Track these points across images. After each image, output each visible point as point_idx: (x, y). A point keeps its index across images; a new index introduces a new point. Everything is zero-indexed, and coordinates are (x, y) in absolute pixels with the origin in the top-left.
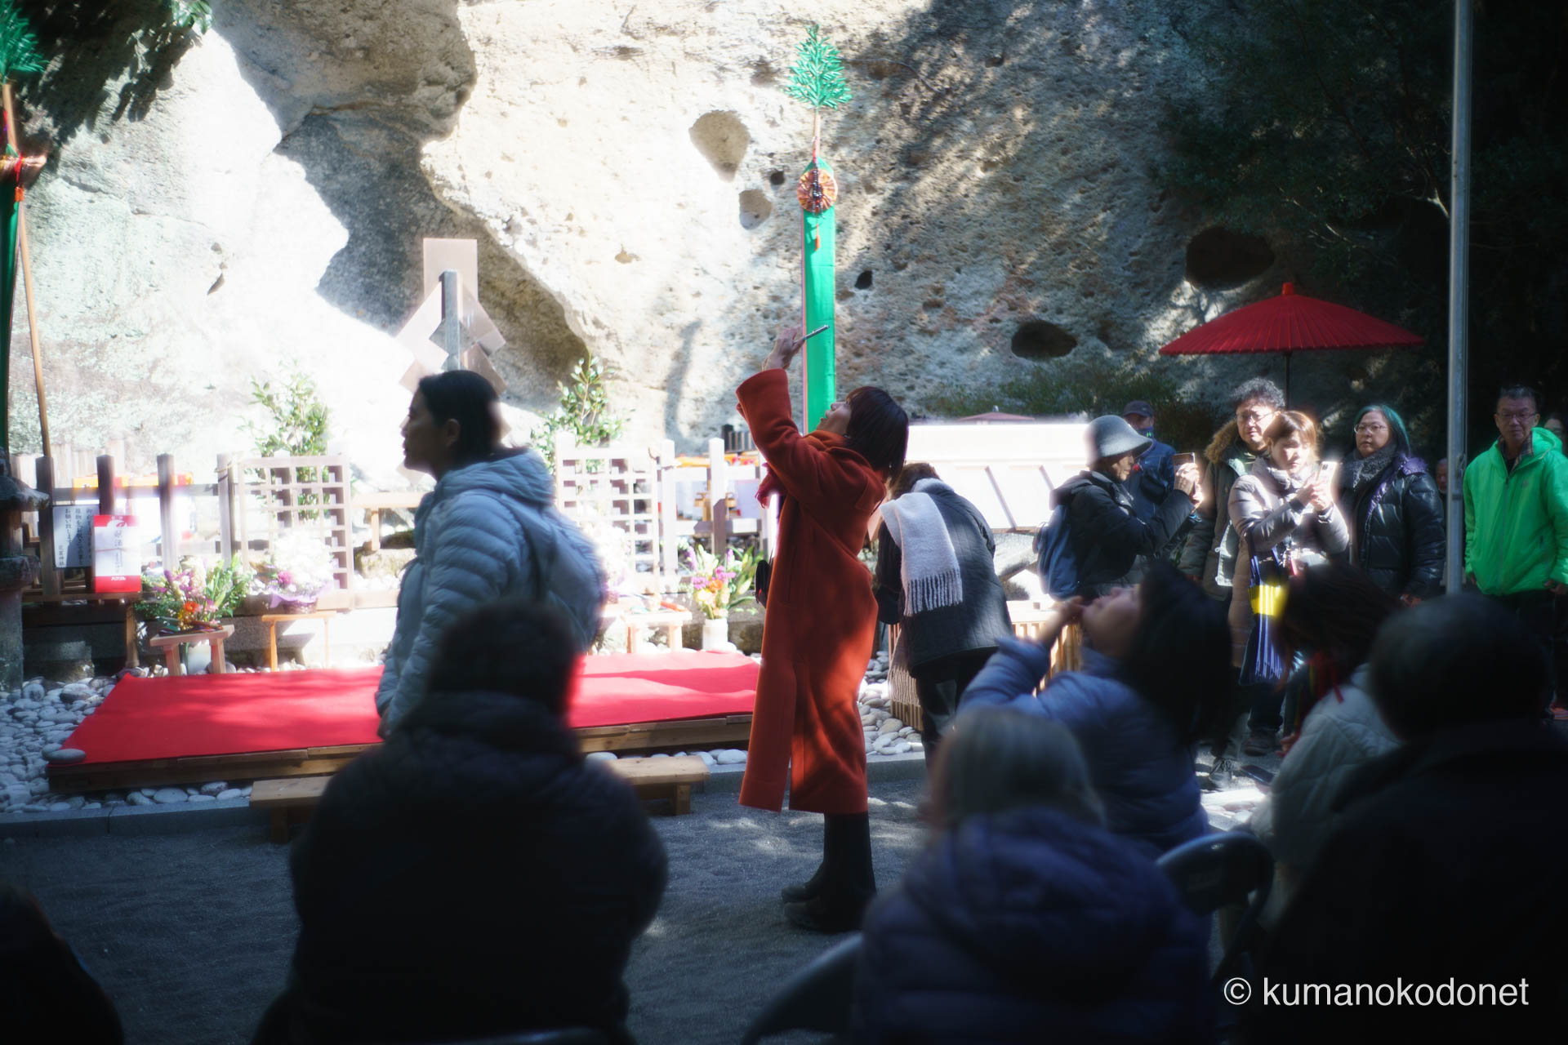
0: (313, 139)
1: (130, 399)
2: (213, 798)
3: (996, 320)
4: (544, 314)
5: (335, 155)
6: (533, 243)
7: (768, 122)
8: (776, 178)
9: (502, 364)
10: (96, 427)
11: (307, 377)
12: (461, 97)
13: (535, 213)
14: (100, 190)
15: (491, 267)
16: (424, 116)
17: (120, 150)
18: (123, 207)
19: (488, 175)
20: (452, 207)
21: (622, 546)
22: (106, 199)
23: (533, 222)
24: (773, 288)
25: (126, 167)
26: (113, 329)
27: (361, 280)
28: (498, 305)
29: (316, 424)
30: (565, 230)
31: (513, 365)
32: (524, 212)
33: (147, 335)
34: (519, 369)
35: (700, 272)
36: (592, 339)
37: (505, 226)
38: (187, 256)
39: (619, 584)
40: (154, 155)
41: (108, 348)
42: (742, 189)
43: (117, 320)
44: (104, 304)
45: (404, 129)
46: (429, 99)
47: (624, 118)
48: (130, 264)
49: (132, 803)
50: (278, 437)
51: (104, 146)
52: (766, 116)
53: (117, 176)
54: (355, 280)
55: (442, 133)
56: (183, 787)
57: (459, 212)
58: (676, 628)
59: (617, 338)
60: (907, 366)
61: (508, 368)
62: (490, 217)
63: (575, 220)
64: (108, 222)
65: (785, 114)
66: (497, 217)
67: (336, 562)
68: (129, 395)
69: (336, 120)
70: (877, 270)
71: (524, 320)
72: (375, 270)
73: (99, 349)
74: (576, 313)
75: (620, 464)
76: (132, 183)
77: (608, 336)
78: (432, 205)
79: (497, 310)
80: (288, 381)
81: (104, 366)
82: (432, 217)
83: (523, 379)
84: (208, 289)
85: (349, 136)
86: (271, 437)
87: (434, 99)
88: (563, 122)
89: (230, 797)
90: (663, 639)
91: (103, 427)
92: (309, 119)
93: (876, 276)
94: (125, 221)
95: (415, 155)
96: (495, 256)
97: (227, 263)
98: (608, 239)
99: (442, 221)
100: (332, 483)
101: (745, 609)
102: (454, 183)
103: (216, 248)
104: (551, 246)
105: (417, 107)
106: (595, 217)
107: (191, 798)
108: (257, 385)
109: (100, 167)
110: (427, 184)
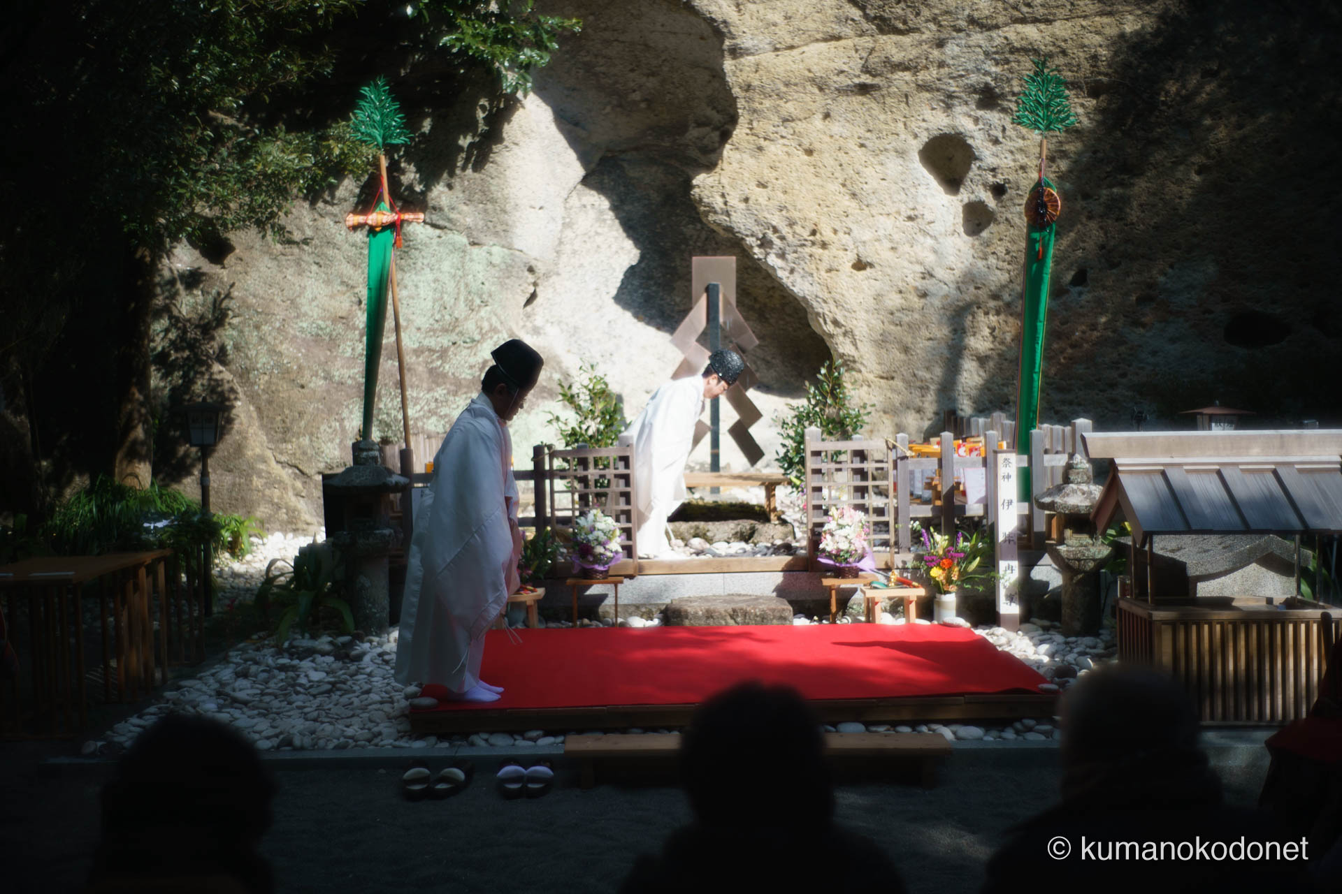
0: (606, 177)
1: (466, 393)
2: (533, 743)
3: (1210, 312)
4: (789, 315)
5: (622, 189)
6: (782, 256)
7: (991, 141)
8: (998, 190)
9: (754, 358)
10: (441, 416)
11: (601, 379)
12: (725, 136)
13: (785, 230)
14: (445, 227)
15: (746, 276)
16: (694, 153)
17: (461, 195)
18: (462, 239)
19: (746, 200)
20: (715, 228)
21: (862, 527)
22: (450, 235)
23: (782, 238)
24: (992, 288)
25: (465, 208)
26: (454, 337)
27: (641, 291)
28: (751, 308)
29: (608, 417)
30: (809, 243)
31: (763, 359)
32: (775, 230)
33: (478, 341)
34: (768, 362)
35: (927, 276)
36: (831, 336)
37: (759, 242)
38: (508, 277)
39: (859, 561)
40: (485, 198)
41: (450, 353)
42: (966, 201)
43: (457, 330)
44: (447, 317)
45: (677, 164)
46: (698, 138)
47: (862, 145)
48: (467, 285)
49: (472, 744)
50: (578, 429)
51: (450, 193)
52: (989, 135)
53: (458, 216)
54: (636, 291)
55: (710, 166)
56: (511, 733)
57: (721, 232)
58: (911, 602)
59: (853, 336)
60: (1119, 355)
61: (759, 363)
62: (747, 236)
63: (818, 236)
64: (452, 252)
65: (1008, 133)
66: (752, 236)
67: (624, 536)
68: (465, 390)
69: (623, 160)
70: (1092, 268)
71: (772, 321)
72: (652, 282)
73: (443, 353)
74: (818, 314)
75: (861, 455)
76: (469, 221)
77: (845, 334)
78: (699, 226)
79: (751, 313)
80: (586, 382)
81: (447, 367)
82: (699, 237)
83: (772, 371)
84: (523, 303)
85: (633, 173)
86: (573, 429)
87: (700, 139)
88: (809, 152)
89: (547, 744)
90: (901, 609)
91: (446, 416)
92: (603, 160)
93: (1091, 274)
94: (464, 251)
95: (688, 186)
96: (749, 267)
97: (539, 281)
98: (846, 250)
99: (706, 239)
100: (622, 470)
101: (973, 586)
102: (718, 209)
103: (531, 270)
104: (798, 258)
105: (688, 145)
106: (835, 232)
107: (517, 742)
108: (562, 387)
109: (446, 209)
110: (695, 209)
